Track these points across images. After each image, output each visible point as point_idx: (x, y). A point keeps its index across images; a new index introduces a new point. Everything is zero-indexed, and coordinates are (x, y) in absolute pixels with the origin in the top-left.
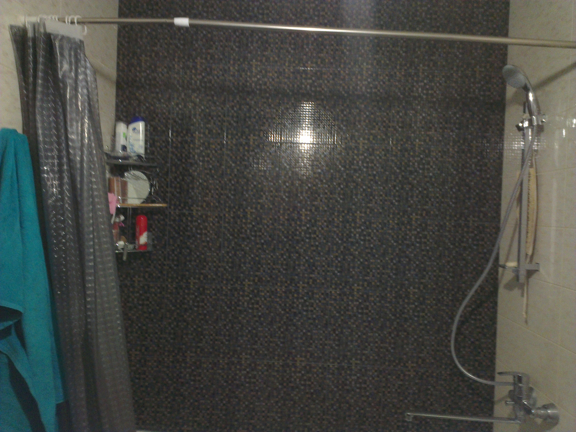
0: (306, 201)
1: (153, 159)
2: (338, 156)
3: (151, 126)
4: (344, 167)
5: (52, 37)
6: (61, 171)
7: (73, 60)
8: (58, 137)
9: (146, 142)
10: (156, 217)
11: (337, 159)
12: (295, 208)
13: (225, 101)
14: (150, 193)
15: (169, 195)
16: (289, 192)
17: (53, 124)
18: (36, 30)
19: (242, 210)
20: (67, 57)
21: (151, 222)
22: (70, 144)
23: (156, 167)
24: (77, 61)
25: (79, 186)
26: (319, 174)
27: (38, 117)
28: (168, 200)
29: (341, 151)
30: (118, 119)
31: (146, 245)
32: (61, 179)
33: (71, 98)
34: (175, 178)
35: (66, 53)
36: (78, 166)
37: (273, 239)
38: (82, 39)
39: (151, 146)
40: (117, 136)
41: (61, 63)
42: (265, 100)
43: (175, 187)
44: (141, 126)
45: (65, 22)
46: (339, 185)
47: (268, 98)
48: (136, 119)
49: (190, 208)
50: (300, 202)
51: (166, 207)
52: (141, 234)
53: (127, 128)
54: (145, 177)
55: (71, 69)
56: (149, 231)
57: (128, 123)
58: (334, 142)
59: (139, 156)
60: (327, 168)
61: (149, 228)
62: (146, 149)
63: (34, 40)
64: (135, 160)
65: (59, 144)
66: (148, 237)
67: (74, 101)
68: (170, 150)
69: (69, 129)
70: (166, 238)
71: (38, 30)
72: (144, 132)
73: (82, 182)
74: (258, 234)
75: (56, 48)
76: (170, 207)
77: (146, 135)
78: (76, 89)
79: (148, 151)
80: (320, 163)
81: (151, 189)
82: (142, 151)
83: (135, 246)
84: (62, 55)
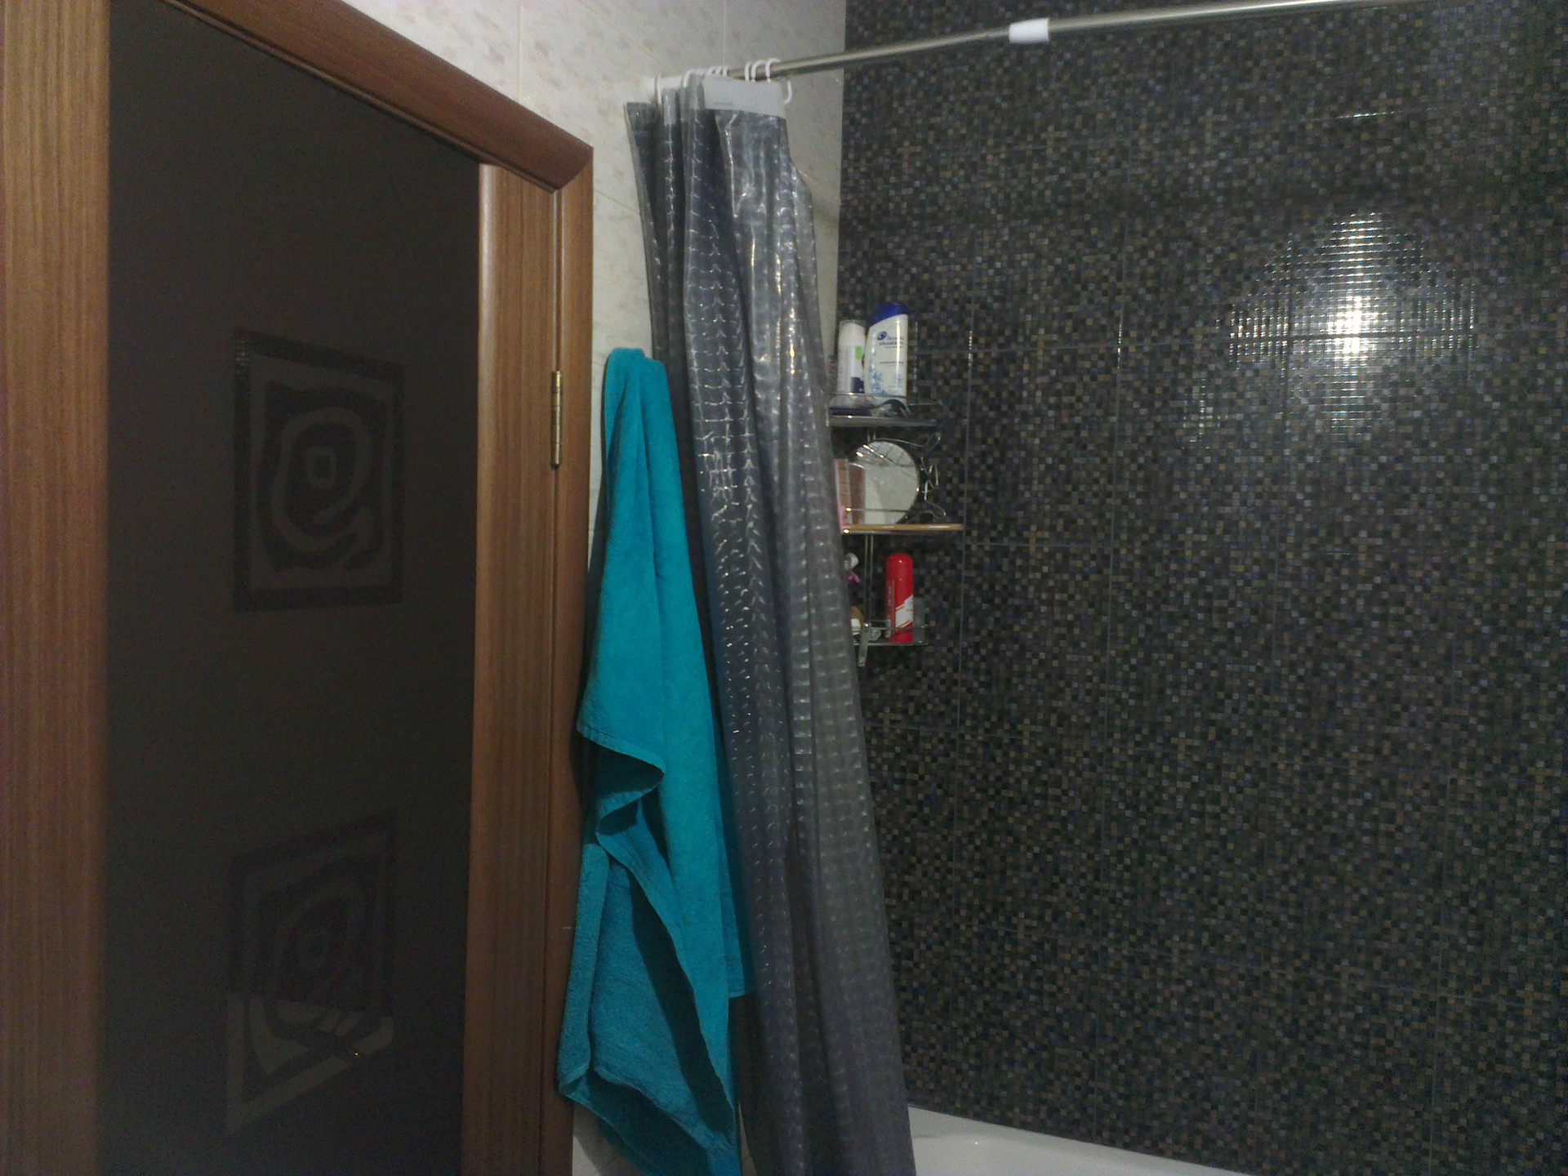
0: (1372, 508)
1: (926, 409)
2: (1480, 368)
3: (923, 323)
4: (1503, 398)
5: (718, 119)
6: (737, 445)
7: (763, 171)
8: (732, 362)
9: (910, 365)
10: (934, 559)
11: (1479, 376)
12: (1335, 527)
13: (1121, 235)
14: (920, 496)
15: (965, 500)
16: (1315, 482)
17: (721, 333)
18: (682, 107)
19: (1167, 537)
20: (751, 165)
21: (923, 572)
22: (758, 377)
23: (932, 430)
24: (773, 171)
25: (776, 478)
26: (1417, 423)
27: (689, 319)
28: (962, 513)
29: (1491, 351)
30: (844, 314)
31: (909, 629)
32: (738, 462)
33: (759, 264)
34: (983, 456)
35: (748, 155)
36: (775, 429)
37: (1264, 620)
38: (782, 115)
39: (921, 376)
40: (841, 355)
41: (738, 182)
42: (1242, 219)
43: (983, 481)
44: (898, 326)
45: (743, 78)
46: (1484, 454)
47: (1249, 214)
48: (886, 311)
49: (1020, 534)
50: (1352, 510)
51: (959, 533)
52: (898, 602)
53: (866, 334)
54: (907, 459)
55: (759, 194)
56: (917, 595)
57: (868, 322)
58: (1466, 324)
59: (895, 404)
60: (1443, 407)
61: (916, 588)
62: (909, 384)
63: (678, 130)
64: (886, 415)
65: (733, 379)
66: (915, 610)
67: (766, 272)
68: (971, 382)
69: (755, 342)
70: (959, 612)
71: (687, 105)
72: (905, 341)
73: (783, 467)
74: (1216, 603)
75: (726, 146)
76: (968, 533)
77: (910, 349)
78: (768, 241)
79: (915, 390)
80: (1420, 392)
81: (922, 489)
82: (900, 390)
83: (883, 633)
84: (739, 159)
